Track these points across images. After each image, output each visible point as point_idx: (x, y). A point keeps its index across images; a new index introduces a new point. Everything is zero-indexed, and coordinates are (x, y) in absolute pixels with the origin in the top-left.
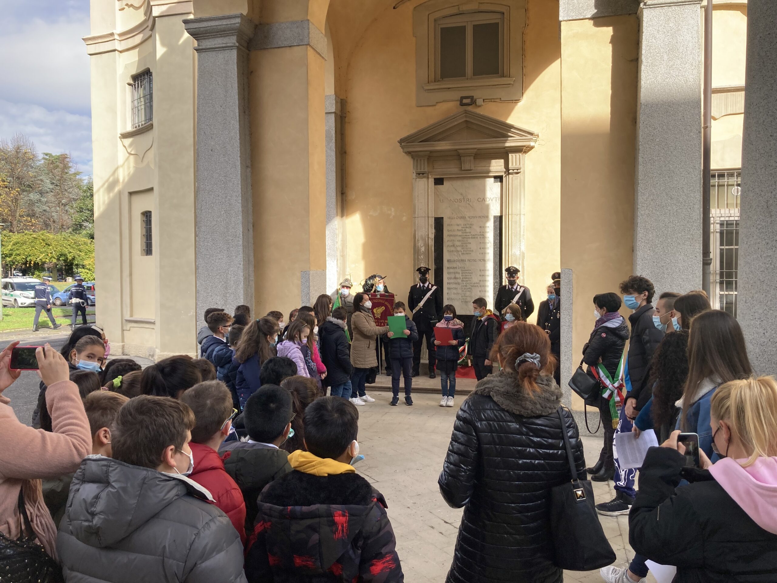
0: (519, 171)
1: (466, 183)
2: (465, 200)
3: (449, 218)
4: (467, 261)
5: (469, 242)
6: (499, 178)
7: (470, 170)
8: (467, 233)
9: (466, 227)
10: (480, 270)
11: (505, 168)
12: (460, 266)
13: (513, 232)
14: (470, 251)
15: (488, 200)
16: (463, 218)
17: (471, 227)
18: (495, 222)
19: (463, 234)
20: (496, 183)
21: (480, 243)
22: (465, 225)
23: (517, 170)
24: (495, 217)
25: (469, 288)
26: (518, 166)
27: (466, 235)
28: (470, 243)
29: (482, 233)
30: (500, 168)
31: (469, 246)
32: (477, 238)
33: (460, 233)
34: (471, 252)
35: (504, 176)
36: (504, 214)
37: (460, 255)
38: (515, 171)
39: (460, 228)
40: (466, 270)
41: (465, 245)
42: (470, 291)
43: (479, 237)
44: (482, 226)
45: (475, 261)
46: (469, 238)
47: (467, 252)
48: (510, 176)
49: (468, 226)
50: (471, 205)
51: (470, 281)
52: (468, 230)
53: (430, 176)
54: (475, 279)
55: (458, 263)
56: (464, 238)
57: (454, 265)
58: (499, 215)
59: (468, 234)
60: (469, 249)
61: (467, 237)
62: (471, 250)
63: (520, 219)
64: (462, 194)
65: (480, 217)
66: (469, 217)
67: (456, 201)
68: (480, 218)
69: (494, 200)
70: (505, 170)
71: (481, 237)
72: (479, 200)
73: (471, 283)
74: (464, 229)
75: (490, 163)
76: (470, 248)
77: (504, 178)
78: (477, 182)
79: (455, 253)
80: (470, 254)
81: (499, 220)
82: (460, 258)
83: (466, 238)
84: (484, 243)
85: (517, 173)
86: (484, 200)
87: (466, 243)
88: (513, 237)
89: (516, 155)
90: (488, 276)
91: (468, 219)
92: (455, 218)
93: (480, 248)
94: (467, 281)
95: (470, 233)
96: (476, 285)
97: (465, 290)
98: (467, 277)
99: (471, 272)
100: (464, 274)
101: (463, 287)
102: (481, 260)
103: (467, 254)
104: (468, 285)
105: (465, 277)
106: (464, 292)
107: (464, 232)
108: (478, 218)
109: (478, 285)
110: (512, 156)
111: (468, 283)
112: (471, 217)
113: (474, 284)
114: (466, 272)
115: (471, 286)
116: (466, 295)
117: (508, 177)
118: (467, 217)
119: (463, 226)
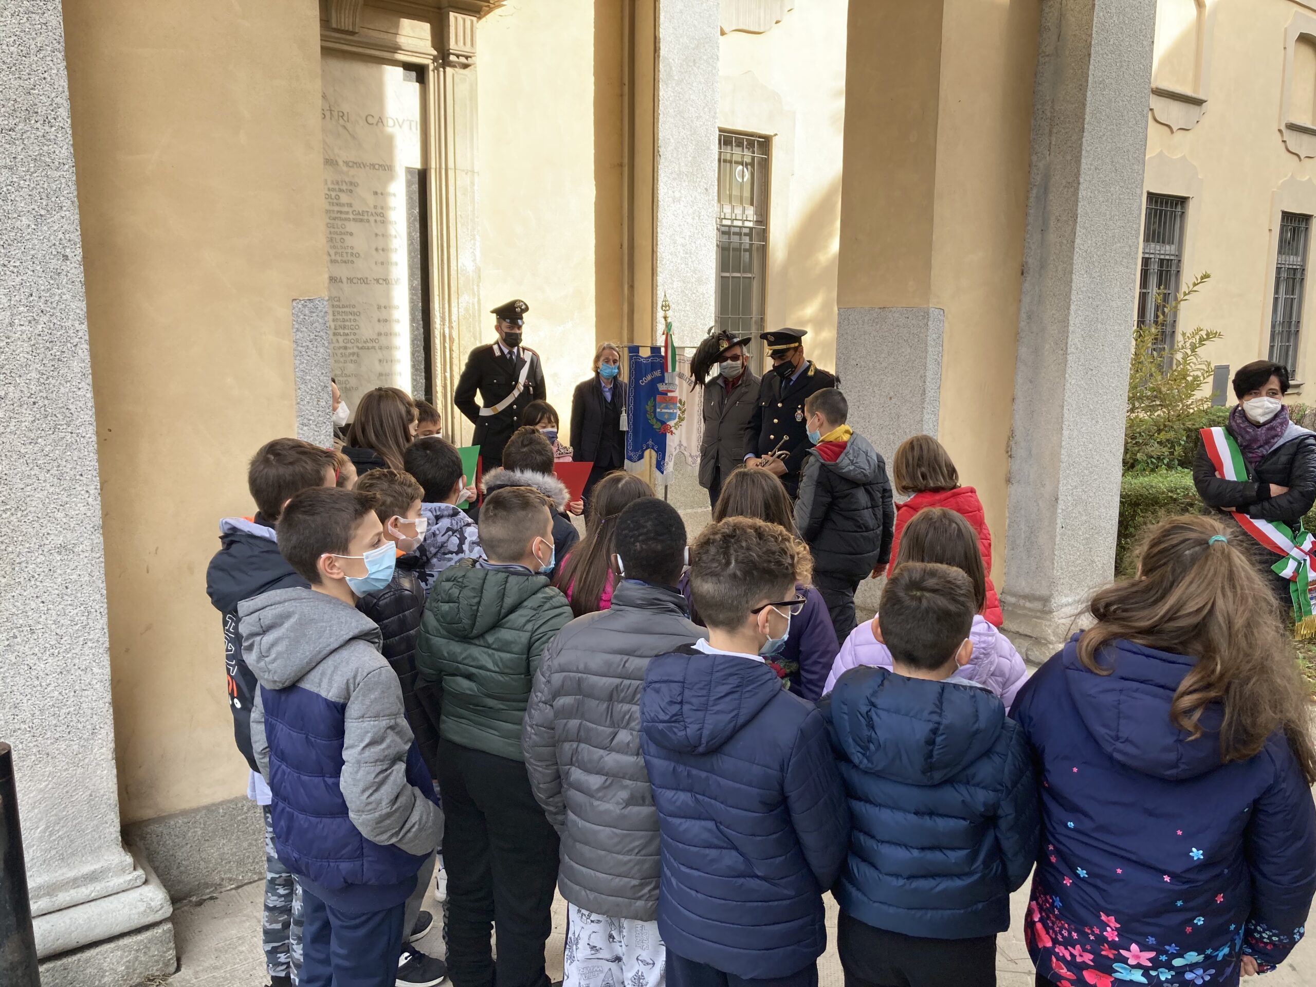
0: (470, 61)
1: (337, 67)
2: (335, 114)
4: (345, 280)
5: (348, 229)
6: (419, 72)
7: (353, 33)
8: (344, 205)
9: (341, 190)
10: (379, 307)
11: (434, 46)
13: (459, 213)
14: (352, 254)
15: (390, 123)
16: (331, 163)
17: (351, 191)
18: (409, 184)
19: (331, 208)
20: (410, 83)
21: (376, 235)
22: (337, 183)
23: (467, 58)
24: (409, 170)
25: (353, 354)
26: (468, 48)
27: (341, 212)
28: (351, 234)
29: (379, 211)
30: (422, 43)
31: (349, 241)
32: (368, 221)
34: (354, 259)
35: (431, 67)
36: (433, 164)
38: (463, 60)
40: (344, 307)
41: (338, 237)
42: (355, 362)
43: (372, 219)
44: (379, 192)
45: (364, 281)
46: (349, 219)
47: (345, 258)
48: (448, 69)
49: (344, 187)
50: (350, 129)
51: (355, 334)
52: (344, 198)
54: (367, 331)
56: (335, 219)
58: (418, 166)
59: (345, 209)
60: (349, 251)
61: (343, 216)
62: (354, 251)
63: (473, 184)
65: (373, 166)
66: (346, 163)
68: (374, 168)
69: (406, 126)
70: (435, 53)
71: (378, 218)
72: (370, 119)
73: (357, 341)
74: (333, 194)
75: (397, 26)
76: (352, 248)
77: (431, 74)
78: (361, 70)
81: (422, 178)
83: (341, 219)
84: (385, 236)
85: (465, 66)
86: (381, 120)
87: (341, 233)
88: (459, 225)
89: (464, 20)
90: (398, 321)
91: (345, 169)
93: (377, 249)
94: (347, 335)
95: (350, 205)
96: (370, 345)
97: (342, 360)
98: (347, 323)
99: (355, 310)
100: (339, 317)
101: (339, 352)
102: (381, 281)
103: (345, 262)
104: (349, 345)
105: (342, 323)
106: (341, 365)
107: (335, 201)
108: (368, 168)
109: (374, 344)
110: (456, 18)
111: (349, 341)
112: (351, 164)
113: (365, 342)
114: (344, 310)
115: (358, 347)
116: (345, 372)
117: (445, 72)
118: (341, 163)
119: (331, 186)
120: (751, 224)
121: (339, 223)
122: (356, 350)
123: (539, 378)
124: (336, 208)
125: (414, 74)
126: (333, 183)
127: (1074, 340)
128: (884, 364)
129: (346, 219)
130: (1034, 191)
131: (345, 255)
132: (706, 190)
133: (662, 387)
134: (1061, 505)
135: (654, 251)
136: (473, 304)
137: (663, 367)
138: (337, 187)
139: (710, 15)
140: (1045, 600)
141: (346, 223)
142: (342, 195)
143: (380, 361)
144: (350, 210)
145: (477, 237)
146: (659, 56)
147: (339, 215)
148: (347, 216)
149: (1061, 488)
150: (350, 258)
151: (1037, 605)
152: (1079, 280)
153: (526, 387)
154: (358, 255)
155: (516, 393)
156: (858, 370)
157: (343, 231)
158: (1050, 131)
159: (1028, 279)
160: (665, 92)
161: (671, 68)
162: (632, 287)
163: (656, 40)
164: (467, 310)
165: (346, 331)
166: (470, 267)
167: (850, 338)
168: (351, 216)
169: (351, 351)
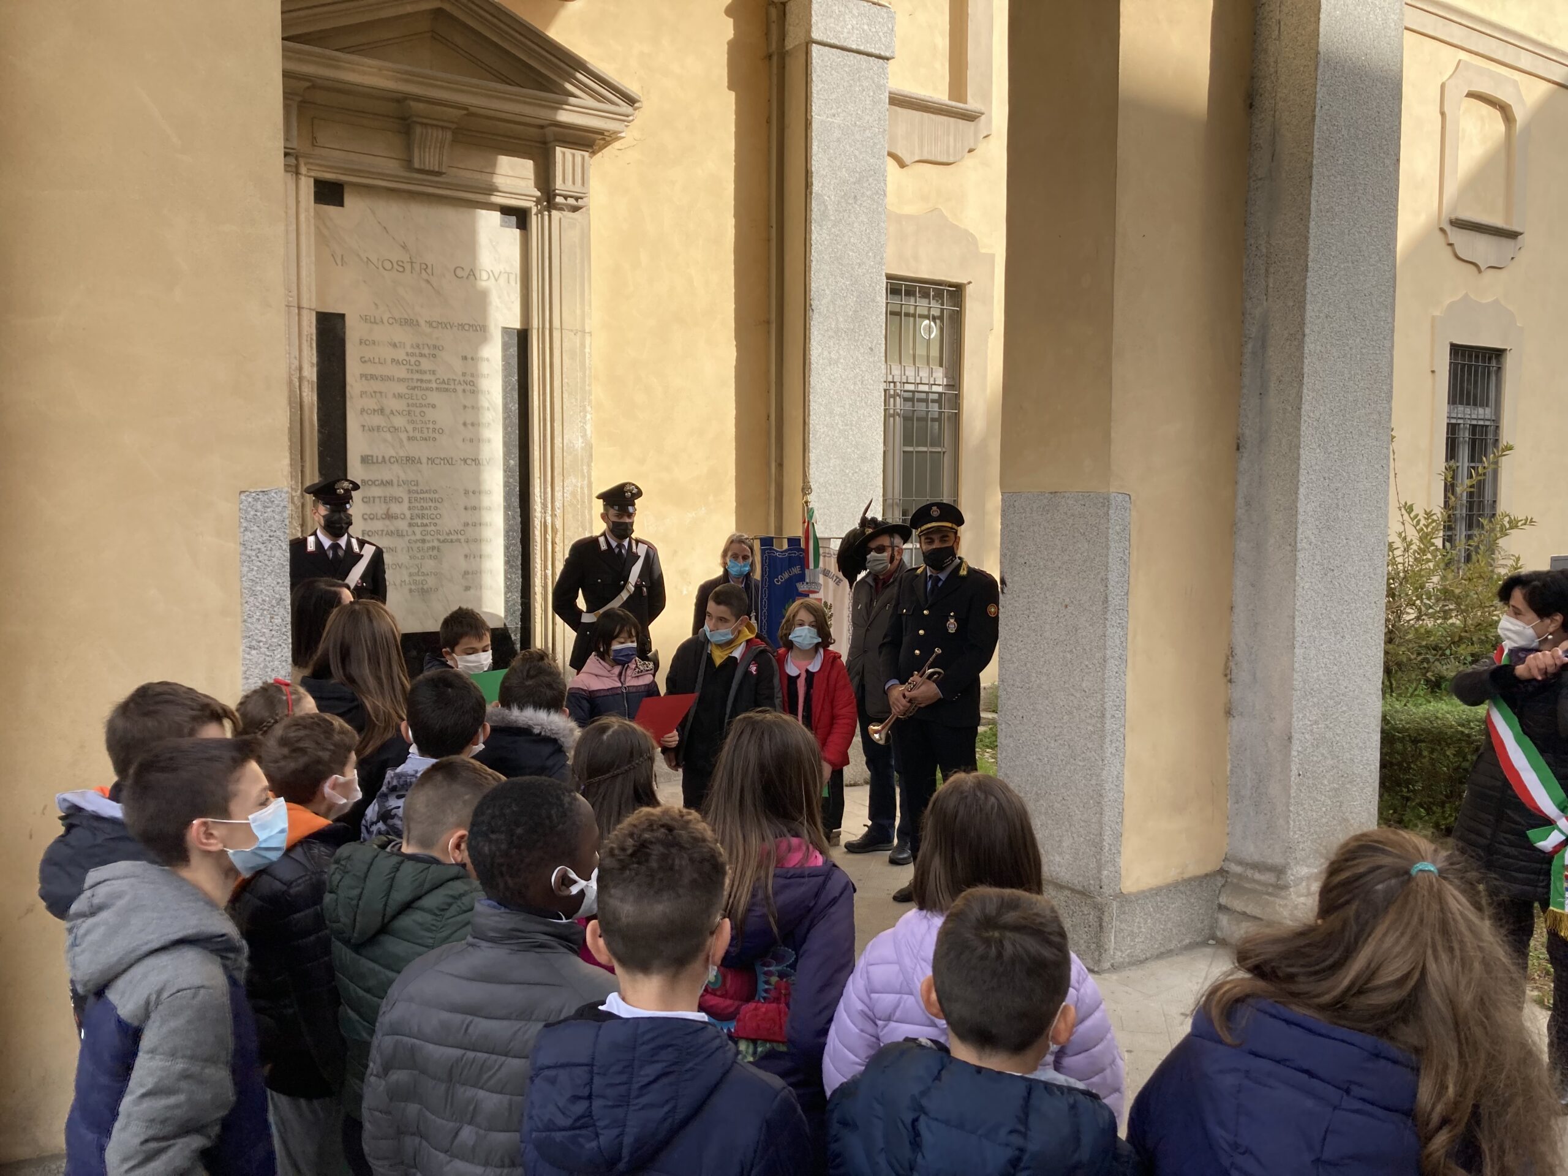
0: (580, 203)
1: (420, 212)
2: (417, 267)
3: (365, 319)
4: (424, 460)
5: (430, 401)
6: (520, 217)
7: (439, 174)
8: (425, 372)
9: (421, 355)
10: (466, 492)
11: (538, 186)
12: (403, 476)
13: (565, 380)
14: (434, 430)
15: (484, 276)
16: (410, 323)
17: (434, 356)
18: (505, 347)
19: (409, 376)
20: (508, 230)
21: (465, 407)
22: (418, 346)
23: (577, 199)
24: (506, 330)
25: (433, 548)
26: (578, 188)
27: (421, 381)
28: (434, 406)
29: (468, 378)
30: (523, 183)
31: (431, 414)
32: (455, 391)
33: (401, 372)
34: (437, 435)
35: (534, 210)
36: (535, 323)
37: (401, 441)
38: (571, 201)
39: (400, 355)
40: (422, 492)
41: (418, 410)
42: (436, 558)
43: (459, 388)
44: (469, 356)
45: (449, 461)
46: (431, 389)
47: (425, 435)
48: (554, 213)
49: (426, 351)
50: (435, 285)
51: (435, 525)
52: (426, 364)
53: (303, 170)
54: (450, 521)
55: (395, 467)
56: (414, 388)
57: (385, 473)
58: (517, 325)
59: (427, 377)
60: (431, 426)
61: (424, 385)
62: (437, 427)
63: (583, 345)
64: (404, 247)
65: (462, 326)
66: (430, 324)
67: (388, 265)
68: (463, 328)
69: (502, 280)
70: (539, 194)
71: (468, 388)
72: (459, 273)
73: (438, 532)
74: (413, 360)
75: (494, 164)
76: (434, 422)
77: (534, 218)
78: (450, 215)
79: (388, 436)
80: (435, 439)
81: (523, 338)
82: (402, 453)
83: (422, 389)
84: (476, 408)
85: (575, 209)
86: (472, 274)
87: (421, 406)
88: (565, 395)
89: (574, 155)
90: (490, 509)
91: (428, 330)
92: (385, 320)
93: (465, 424)
94: (427, 525)
95: (434, 372)
96: (454, 537)
97: (419, 555)
98: (425, 512)
99: (436, 496)
100: (417, 504)
101: (415, 546)
102: (469, 462)
103: (426, 439)
104: (428, 538)
105: (420, 512)
106: (418, 562)
107: (415, 368)
108: (455, 329)
109: (460, 537)
110: (564, 154)
111: (428, 533)
112: (434, 324)
113: (448, 534)
114: (422, 496)
115: (439, 540)
116: (423, 570)
117: (550, 216)
118: (422, 323)
119: (410, 351)
120: (940, 389)
121: (419, 393)
122: (436, 544)
123: (656, 576)
124: (416, 376)
125: (514, 219)
126: (412, 346)
127: (1306, 532)
128: (1058, 563)
129: (427, 389)
130: (1250, 346)
131: (425, 431)
132: (871, 349)
133: (802, 587)
134: (1296, 746)
135: (805, 423)
136: (582, 488)
137: (803, 563)
138: (417, 351)
139: (875, 144)
140: (1279, 871)
141: (428, 393)
142: (423, 360)
143: (466, 556)
144: (433, 378)
145: (589, 408)
146: (811, 193)
147: (419, 384)
148: (430, 385)
149: (1297, 724)
150: (431, 435)
151: (1268, 877)
152: (1310, 455)
153: (638, 587)
154: (441, 431)
155: (624, 595)
156: (1027, 570)
157: (423, 402)
158: (1267, 270)
159: (1245, 455)
160: (819, 236)
161: (826, 207)
162: (780, 465)
163: (808, 174)
164: (574, 494)
165: (425, 521)
166: (579, 444)
167: (1016, 529)
168: (434, 385)
169: (430, 545)
